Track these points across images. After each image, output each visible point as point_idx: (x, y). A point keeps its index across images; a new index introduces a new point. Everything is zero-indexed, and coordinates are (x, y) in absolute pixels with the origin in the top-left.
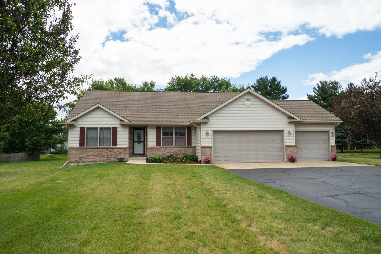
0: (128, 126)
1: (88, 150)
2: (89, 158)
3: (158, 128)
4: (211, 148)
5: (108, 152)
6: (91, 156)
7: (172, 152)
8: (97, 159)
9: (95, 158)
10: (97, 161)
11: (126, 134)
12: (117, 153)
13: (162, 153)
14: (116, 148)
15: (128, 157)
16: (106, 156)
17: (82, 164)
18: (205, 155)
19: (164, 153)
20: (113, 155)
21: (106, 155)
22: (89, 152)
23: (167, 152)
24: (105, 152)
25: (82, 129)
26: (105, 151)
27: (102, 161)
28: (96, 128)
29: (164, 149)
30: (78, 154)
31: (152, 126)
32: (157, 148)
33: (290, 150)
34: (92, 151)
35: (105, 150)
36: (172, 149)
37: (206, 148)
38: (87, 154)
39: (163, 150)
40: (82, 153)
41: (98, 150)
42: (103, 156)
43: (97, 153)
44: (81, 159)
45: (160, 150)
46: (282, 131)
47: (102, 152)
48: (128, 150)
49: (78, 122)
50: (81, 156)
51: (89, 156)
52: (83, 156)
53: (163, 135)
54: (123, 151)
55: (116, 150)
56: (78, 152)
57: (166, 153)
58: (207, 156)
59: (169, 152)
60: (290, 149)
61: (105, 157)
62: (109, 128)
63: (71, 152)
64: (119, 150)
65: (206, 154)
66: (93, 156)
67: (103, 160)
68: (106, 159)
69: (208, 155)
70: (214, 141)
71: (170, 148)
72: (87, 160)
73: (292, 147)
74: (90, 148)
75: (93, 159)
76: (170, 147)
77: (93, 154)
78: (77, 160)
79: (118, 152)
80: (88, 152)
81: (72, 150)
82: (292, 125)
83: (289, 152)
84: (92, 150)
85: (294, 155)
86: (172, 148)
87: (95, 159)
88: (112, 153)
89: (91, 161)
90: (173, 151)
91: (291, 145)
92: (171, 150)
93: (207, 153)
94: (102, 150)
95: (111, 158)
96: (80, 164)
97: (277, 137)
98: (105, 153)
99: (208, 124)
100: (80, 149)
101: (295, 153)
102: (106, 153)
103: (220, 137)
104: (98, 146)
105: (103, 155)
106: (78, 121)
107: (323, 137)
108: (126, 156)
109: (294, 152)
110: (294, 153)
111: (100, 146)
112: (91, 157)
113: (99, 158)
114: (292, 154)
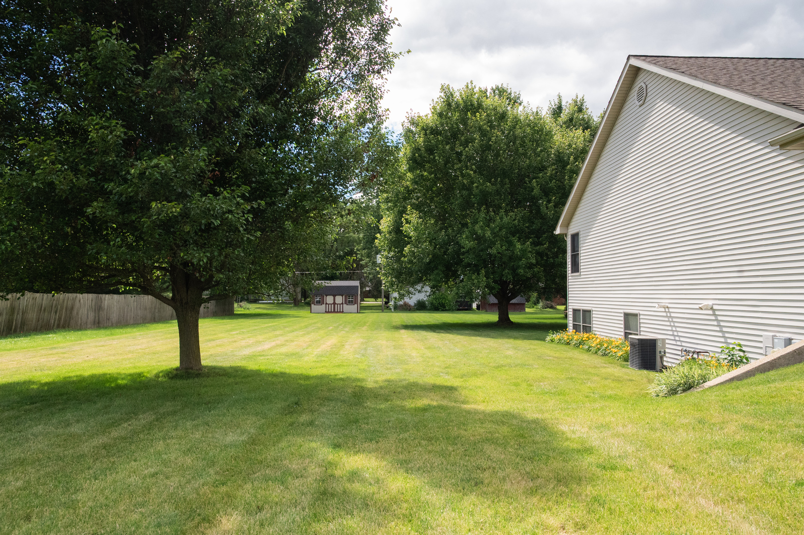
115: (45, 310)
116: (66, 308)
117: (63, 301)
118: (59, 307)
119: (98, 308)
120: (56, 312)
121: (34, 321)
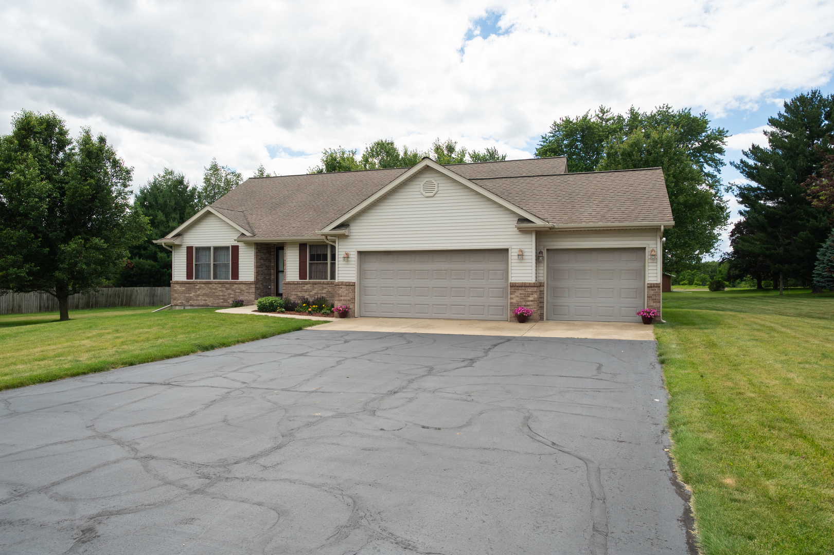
0: (255, 243)
1: (197, 286)
2: (199, 299)
3: (303, 246)
4: (352, 285)
5: (224, 289)
6: (200, 295)
7: (324, 292)
8: (209, 302)
9: (206, 300)
10: (210, 304)
11: (250, 257)
12: (237, 292)
13: (308, 293)
14: (236, 283)
15: (253, 299)
16: (222, 296)
17: (189, 307)
18: (341, 300)
19: (311, 293)
20: (232, 296)
21: (221, 294)
22: (198, 289)
23: (315, 292)
24: (220, 289)
25: (189, 249)
26: (220, 287)
27: (216, 305)
28: (209, 248)
29: (310, 285)
30: (184, 292)
31: (292, 243)
32: (299, 284)
33: (521, 294)
34: (202, 287)
35: (220, 285)
36: (325, 286)
37: (343, 286)
38: (196, 292)
39: (309, 288)
40: (189, 291)
41: (210, 286)
42: (218, 297)
43: (209, 290)
44: (188, 300)
45: (304, 288)
46: (505, 251)
47: (216, 289)
48: (253, 286)
49: (184, 239)
50: (187, 295)
51: (199, 295)
52: (191, 295)
53: (311, 260)
54: (247, 289)
55: (236, 286)
56: (184, 288)
57: (313, 294)
58: (344, 302)
59: (320, 292)
60: (520, 292)
61: (220, 299)
62: (227, 248)
63: (175, 288)
64: (240, 286)
65: (342, 298)
66: (204, 295)
67: (218, 303)
68: (222, 302)
69: (346, 300)
70: (361, 273)
71: (321, 285)
72: (196, 302)
73: (525, 286)
74: (200, 283)
75: (204, 300)
76: (320, 283)
77: (204, 292)
78: (183, 301)
79: (239, 291)
80: (196, 289)
81: (176, 285)
82: (529, 236)
83: (517, 298)
84: (203, 285)
85: (529, 306)
86: (323, 283)
87: (207, 302)
88: (230, 291)
89: (201, 303)
90: (327, 290)
91: (522, 283)
92: (323, 288)
93: (344, 296)
94: (216, 286)
95: (228, 301)
96: (186, 308)
97: (493, 264)
98: (220, 291)
99: (349, 238)
100: (187, 283)
101: (531, 301)
102: (222, 291)
103: (373, 265)
104: (212, 280)
105: (217, 294)
106: (185, 236)
107: (626, 264)
108: (250, 298)
109: (531, 299)
110: (529, 301)
111: (214, 278)
112: (201, 297)
113: (211, 299)
114: (524, 304)
115: (110, 296)
116: (127, 296)
117: (124, 292)
118: (121, 295)
119: (153, 295)
120: (119, 298)
121: (104, 302)
